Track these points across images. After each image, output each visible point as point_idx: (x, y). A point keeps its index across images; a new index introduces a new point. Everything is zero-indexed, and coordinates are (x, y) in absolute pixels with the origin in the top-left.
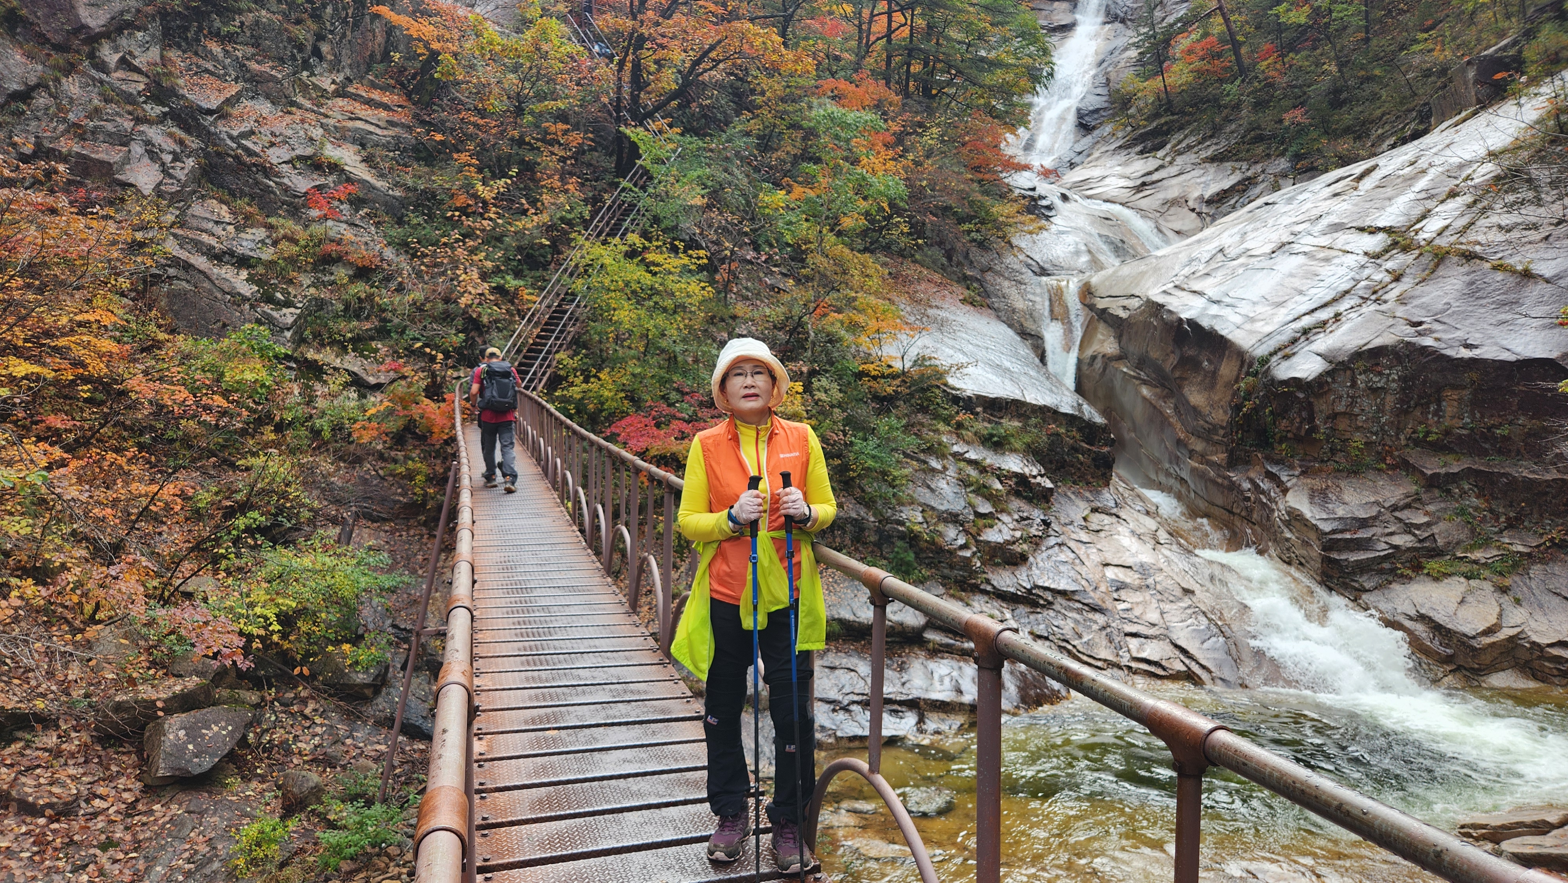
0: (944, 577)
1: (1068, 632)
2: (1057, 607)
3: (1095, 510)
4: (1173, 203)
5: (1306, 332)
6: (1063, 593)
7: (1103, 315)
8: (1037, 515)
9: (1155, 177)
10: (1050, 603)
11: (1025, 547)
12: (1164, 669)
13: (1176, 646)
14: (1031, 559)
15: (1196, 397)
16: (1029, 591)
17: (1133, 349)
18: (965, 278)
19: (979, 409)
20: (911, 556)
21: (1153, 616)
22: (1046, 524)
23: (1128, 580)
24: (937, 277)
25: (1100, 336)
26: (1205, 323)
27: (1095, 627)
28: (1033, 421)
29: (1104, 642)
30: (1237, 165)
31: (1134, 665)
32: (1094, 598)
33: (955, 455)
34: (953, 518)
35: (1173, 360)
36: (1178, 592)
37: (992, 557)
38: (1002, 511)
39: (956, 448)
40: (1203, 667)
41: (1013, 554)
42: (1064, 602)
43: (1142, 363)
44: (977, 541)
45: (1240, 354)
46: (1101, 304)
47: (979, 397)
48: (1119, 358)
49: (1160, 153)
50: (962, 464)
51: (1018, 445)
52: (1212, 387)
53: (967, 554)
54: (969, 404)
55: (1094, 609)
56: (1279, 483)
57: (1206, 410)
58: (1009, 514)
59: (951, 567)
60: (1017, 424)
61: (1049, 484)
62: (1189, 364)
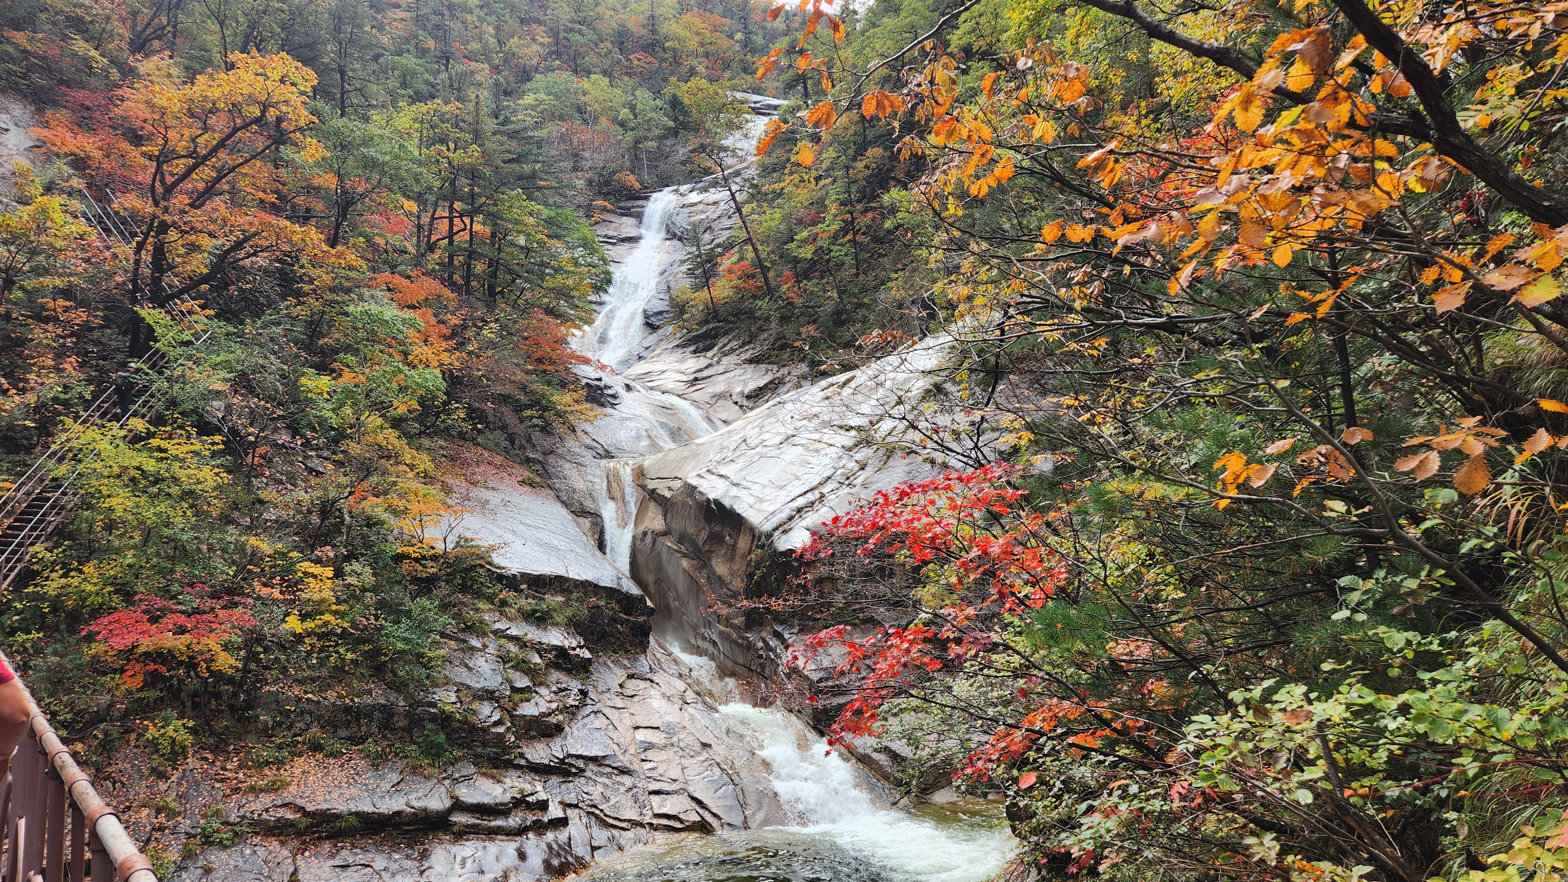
0: (477, 756)
1: (596, 797)
2: (588, 774)
3: (631, 677)
4: (720, 396)
5: (799, 510)
6: (595, 760)
7: (653, 495)
8: (575, 685)
9: (705, 373)
10: (583, 771)
11: (561, 718)
12: (681, 821)
13: (693, 799)
14: (567, 729)
15: (721, 568)
16: (562, 761)
17: (676, 526)
18: (528, 460)
19: (523, 587)
20: (441, 738)
21: (674, 773)
22: (584, 693)
23: (655, 740)
24: (498, 460)
25: (650, 514)
26: (727, 503)
27: (622, 789)
28: (575, 595)
29: (630, 803)
30: (770, 367)
31: (655, 821)
32: (623, 760)
33: (496, 632)
34: (489, 695)
35: (704, 535)
36: (698, 748)
37: (528, 731)
38: (540, 684)
39: (497, 626)
40: (715, 815)
41: (548, 726)
42: (595, 769)
43: (682, 538)
44: (512, 716)
45: (752, 529)
46: (651, 485)
47: (523, 575)
48: (665, 534)
49: (710, 354)
50: (503, 641)
51: (559, 618)
52: (732, 559)
53: (501, 730)
54: (512, 582)
55: (624, 771)
56: (783, 641)
57: (728, 579)
58: (548, 686)
59: (485, 745)
60: (560, 599)
61: (587, 655)
62: (716, 539)
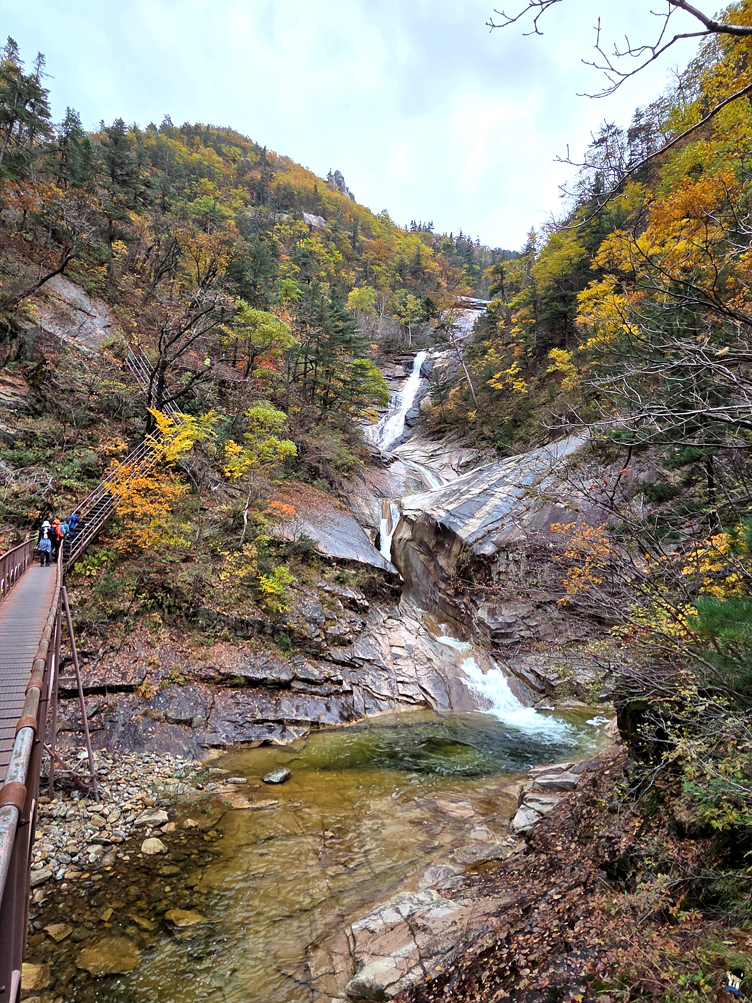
1: (369, 682)
2: (365, 667)
3: (389, 618)
4: (445, 465)
5: (489, 532)
6: (368, 661)
7: (404, 518)
8: (359, 619)
9: (438, 453)
10: (361, 666)
11: (351, 636)
12: (414, 699)
13: (421, 687)
14: (354, 643)
15: (442, 562)
16: (351, 660)
17: (418, 536)
18: (339, 496)
19: (334, 564)
20: (289, 640)
21: (412, 672)
22: (364, 625)
23: (402, 654)
24: (323, 494)
25: (404, 529)
26: (447, 525)
27: (383, 679)
28: (361, 571)
29: (387, 686)
30: (475, 450)
31: (400, 698)
32: (384, 663)
33: (318, 588)
34: (314, 621)
35: (434, 542)
36: (425, 660)
37: (333, 642)
38: (341, 617)
39: (320, 584)
40: (433, 698)
41: (344, 641)
42: (369, 666)
43: (421, 543)
44: (325, 633)
45: (461, 541)
47: (334, 557)
49: (441, 441)
50: (321, 592)
51: (352, 582)
52: (449, 557)
53: (319, 640)
54: (327, 561)
55: (384, 669)
56: (476, 605)
57: (446, 568)
58: (345, 619)
59: (311, 647)
60: (353, 572)
61: (367, 604)
62: (440, 544)
